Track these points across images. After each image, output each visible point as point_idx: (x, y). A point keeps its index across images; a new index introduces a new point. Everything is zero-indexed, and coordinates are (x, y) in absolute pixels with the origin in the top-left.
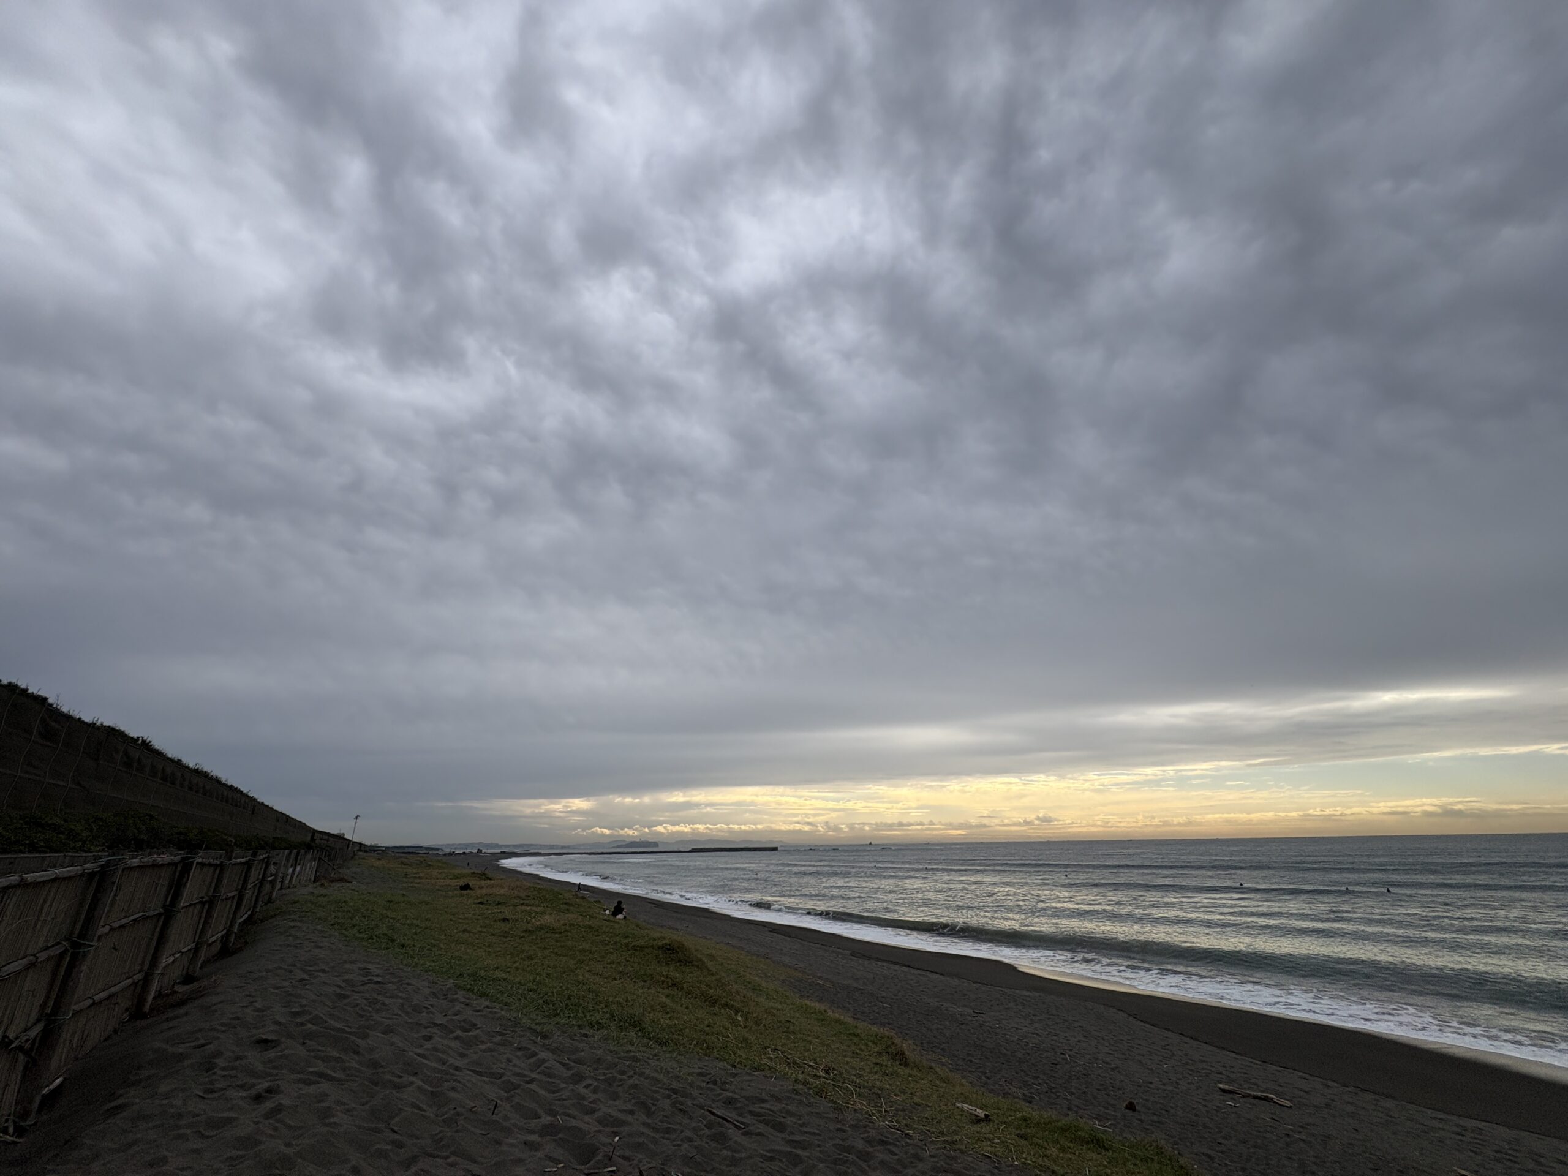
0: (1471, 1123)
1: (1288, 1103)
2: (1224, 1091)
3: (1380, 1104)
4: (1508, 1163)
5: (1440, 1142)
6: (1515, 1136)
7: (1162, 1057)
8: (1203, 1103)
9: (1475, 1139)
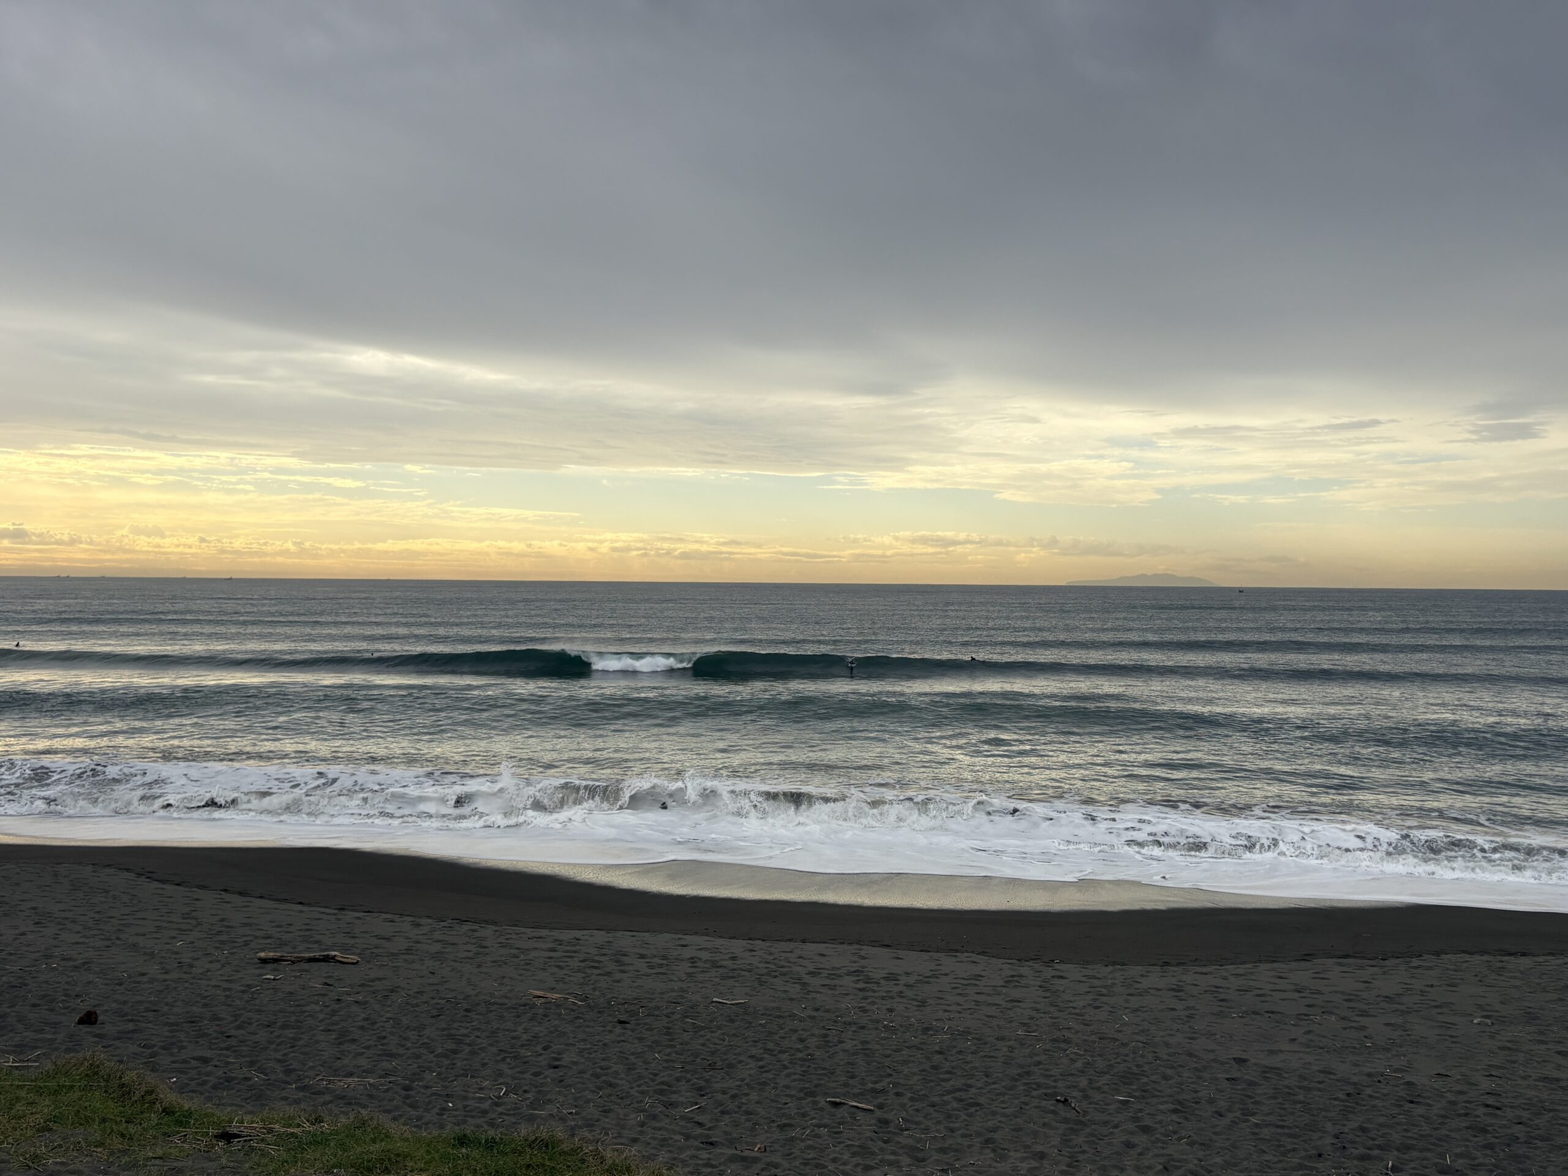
0: (567, 935)
1: (354, 958)
2: (264, 961)
3: (477, 934)
4: (588, 971)
5: (528, 964)
6: (611, 940)
7: (178, 932)
8: (225, 985)
9: (567, 951)
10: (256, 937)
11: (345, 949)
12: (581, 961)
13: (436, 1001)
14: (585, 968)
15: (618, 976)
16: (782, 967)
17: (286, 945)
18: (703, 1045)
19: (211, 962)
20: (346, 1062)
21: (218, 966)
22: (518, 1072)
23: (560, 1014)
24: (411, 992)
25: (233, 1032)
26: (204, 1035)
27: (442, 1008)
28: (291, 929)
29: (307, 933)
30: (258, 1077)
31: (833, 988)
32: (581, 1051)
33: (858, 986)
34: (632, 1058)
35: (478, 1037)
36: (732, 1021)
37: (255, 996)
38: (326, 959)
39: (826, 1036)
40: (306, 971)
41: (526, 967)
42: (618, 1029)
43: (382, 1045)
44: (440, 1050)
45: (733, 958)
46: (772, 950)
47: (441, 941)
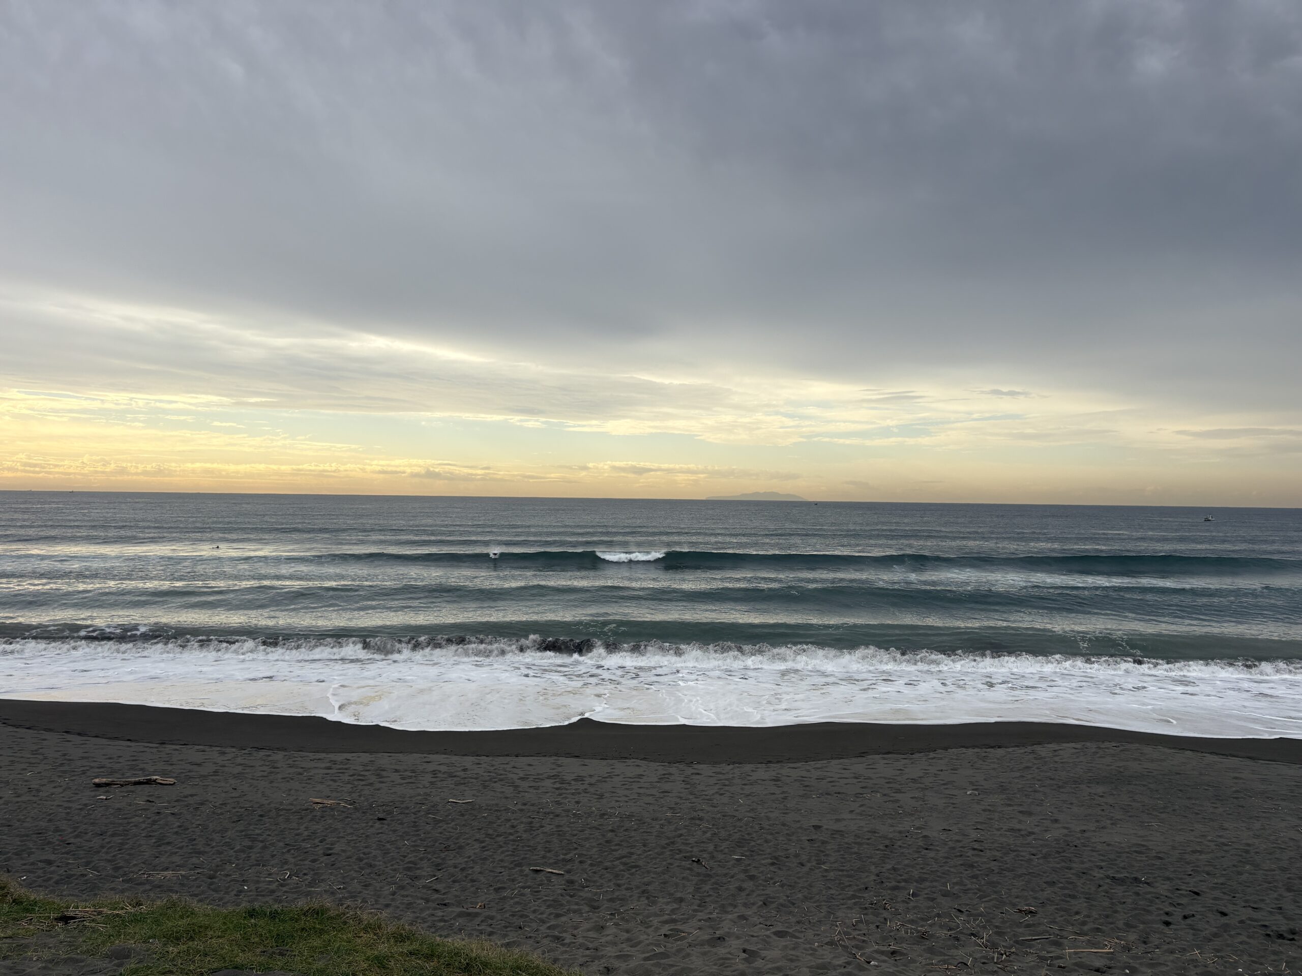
0: (340, 757)
1: (171, 780)
2: (98, 785)
3: (270, 758)
4: (356, 783)
5: (309, 779)
6: (373, 759)
7: (28, 765)
8: (66, 805)
9: (340, 769)
10: (92, 767)
11: (164, 774)
12: (351, 776)
13: (236, 810)
14: (354, 780)
15: (378, 785)
16: (501, 775)
17: (116, 772)
18: (441, 833)
19: (55, 787)
20: (162, 859)
21: (60, 790)
22: (300, 860)
23: (334, 815)
24: (217, 804)
25: (72, 840)
26: (49, 843)
27: (241, 815)
28: (120, 760)
29: (134, 763)
30: (92, 873)
31: (537, 788)
32: (349, 842)
33: (555, 786)
34: (388, 846)
35: (269, 835)
36: (463, 815)
37: (91, 812)
38: (149, 782)
39: (531, 823)
40: (133, 792)
41: (308, 781)
42: (378, 825)
43: (193, 845)
44: (238, 847)
45: (465, 770)
46: (494, 763)
47: (242, 765)
